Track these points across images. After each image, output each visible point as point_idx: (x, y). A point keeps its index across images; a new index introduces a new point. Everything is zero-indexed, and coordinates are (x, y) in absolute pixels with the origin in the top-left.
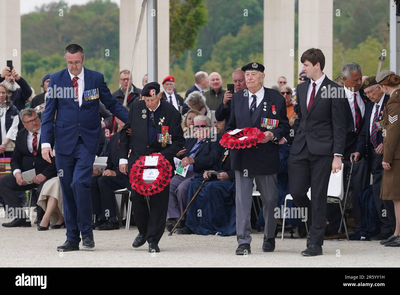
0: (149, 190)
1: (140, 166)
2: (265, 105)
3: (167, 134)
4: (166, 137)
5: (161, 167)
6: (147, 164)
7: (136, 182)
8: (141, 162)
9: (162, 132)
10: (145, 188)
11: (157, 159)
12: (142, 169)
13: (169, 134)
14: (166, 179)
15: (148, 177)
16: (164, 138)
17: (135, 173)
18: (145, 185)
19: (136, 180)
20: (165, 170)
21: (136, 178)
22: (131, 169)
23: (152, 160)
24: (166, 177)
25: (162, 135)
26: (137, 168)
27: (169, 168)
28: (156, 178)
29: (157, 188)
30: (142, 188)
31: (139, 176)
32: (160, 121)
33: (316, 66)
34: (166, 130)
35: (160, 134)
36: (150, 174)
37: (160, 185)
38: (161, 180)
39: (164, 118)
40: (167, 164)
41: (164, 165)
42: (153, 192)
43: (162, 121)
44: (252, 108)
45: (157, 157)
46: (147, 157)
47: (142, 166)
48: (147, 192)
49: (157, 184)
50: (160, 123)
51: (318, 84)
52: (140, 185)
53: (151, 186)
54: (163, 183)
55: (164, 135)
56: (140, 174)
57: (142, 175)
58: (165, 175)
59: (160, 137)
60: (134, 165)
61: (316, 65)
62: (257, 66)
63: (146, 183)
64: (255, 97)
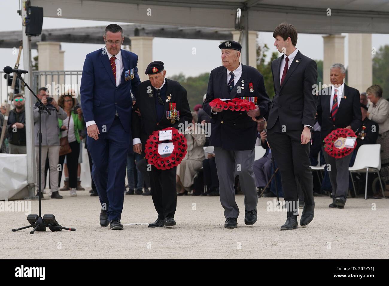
0: (167, 164)
1: (154, 141)
2: (243, 83)
3: (175, 110)
4: (174, 114)
5: (176, 140)
6: (161, 138)
7: (153, 157)
8: (155, 137)
9: (170, 108)
10: (162, 162)
11: (170, 133)
12: (157, 144)
13: (177, 110)
14: (182, 152)
15: (163, 151)
16: (173, 114)
17: (150, 148)
18: (162, 159)
19: (153, 155)
20: (181, 143)
21: (152, 153)
22: (146, 145)
23: (165, 135)
24: (182, 150)
25: (171, 112)
26: (152, 143)
27: (184, 141)
28: (173, 152)
29: (174, 162)
30: (159, 162)
31: (155, 151)
32: (167, 98)
33: (287, 41)
34: (173, 106)
35: (169, 111)
36: (165, 148)
37: (177, 159)
38: (178, 154)
39: (171, 95)
40: (182, 137)
41: (178, 138)
42: (170, 165)
43: (169, 98)
44: (229, 86)
45: (171, 131)
46: (161, 132)
47: (156, 141)
48: (165, 167)
49: (174, 158)
50: (167, 100)
51: (291, 59)
52: (157, 160)
53: (168, 160)
54: (180, 156)
55: (173, 112)
56: (156, 149)
57: (157, 150)
58: (181, 149)
59: (169, 114)
60: (148, 140)
61: (287, 39)
62: (230, 45)
63: (163, 157)
64: (232, 75)
